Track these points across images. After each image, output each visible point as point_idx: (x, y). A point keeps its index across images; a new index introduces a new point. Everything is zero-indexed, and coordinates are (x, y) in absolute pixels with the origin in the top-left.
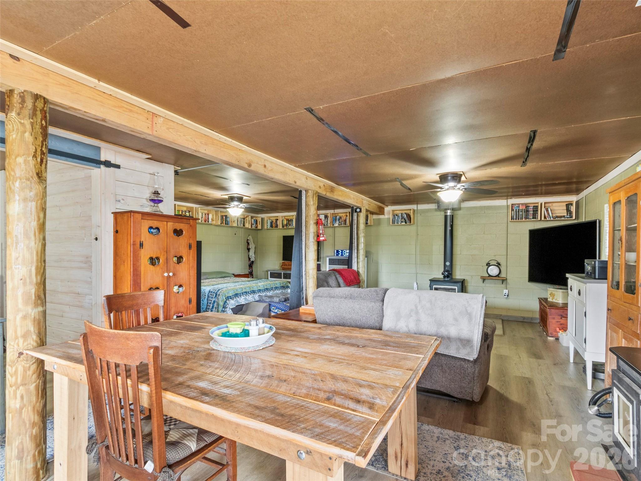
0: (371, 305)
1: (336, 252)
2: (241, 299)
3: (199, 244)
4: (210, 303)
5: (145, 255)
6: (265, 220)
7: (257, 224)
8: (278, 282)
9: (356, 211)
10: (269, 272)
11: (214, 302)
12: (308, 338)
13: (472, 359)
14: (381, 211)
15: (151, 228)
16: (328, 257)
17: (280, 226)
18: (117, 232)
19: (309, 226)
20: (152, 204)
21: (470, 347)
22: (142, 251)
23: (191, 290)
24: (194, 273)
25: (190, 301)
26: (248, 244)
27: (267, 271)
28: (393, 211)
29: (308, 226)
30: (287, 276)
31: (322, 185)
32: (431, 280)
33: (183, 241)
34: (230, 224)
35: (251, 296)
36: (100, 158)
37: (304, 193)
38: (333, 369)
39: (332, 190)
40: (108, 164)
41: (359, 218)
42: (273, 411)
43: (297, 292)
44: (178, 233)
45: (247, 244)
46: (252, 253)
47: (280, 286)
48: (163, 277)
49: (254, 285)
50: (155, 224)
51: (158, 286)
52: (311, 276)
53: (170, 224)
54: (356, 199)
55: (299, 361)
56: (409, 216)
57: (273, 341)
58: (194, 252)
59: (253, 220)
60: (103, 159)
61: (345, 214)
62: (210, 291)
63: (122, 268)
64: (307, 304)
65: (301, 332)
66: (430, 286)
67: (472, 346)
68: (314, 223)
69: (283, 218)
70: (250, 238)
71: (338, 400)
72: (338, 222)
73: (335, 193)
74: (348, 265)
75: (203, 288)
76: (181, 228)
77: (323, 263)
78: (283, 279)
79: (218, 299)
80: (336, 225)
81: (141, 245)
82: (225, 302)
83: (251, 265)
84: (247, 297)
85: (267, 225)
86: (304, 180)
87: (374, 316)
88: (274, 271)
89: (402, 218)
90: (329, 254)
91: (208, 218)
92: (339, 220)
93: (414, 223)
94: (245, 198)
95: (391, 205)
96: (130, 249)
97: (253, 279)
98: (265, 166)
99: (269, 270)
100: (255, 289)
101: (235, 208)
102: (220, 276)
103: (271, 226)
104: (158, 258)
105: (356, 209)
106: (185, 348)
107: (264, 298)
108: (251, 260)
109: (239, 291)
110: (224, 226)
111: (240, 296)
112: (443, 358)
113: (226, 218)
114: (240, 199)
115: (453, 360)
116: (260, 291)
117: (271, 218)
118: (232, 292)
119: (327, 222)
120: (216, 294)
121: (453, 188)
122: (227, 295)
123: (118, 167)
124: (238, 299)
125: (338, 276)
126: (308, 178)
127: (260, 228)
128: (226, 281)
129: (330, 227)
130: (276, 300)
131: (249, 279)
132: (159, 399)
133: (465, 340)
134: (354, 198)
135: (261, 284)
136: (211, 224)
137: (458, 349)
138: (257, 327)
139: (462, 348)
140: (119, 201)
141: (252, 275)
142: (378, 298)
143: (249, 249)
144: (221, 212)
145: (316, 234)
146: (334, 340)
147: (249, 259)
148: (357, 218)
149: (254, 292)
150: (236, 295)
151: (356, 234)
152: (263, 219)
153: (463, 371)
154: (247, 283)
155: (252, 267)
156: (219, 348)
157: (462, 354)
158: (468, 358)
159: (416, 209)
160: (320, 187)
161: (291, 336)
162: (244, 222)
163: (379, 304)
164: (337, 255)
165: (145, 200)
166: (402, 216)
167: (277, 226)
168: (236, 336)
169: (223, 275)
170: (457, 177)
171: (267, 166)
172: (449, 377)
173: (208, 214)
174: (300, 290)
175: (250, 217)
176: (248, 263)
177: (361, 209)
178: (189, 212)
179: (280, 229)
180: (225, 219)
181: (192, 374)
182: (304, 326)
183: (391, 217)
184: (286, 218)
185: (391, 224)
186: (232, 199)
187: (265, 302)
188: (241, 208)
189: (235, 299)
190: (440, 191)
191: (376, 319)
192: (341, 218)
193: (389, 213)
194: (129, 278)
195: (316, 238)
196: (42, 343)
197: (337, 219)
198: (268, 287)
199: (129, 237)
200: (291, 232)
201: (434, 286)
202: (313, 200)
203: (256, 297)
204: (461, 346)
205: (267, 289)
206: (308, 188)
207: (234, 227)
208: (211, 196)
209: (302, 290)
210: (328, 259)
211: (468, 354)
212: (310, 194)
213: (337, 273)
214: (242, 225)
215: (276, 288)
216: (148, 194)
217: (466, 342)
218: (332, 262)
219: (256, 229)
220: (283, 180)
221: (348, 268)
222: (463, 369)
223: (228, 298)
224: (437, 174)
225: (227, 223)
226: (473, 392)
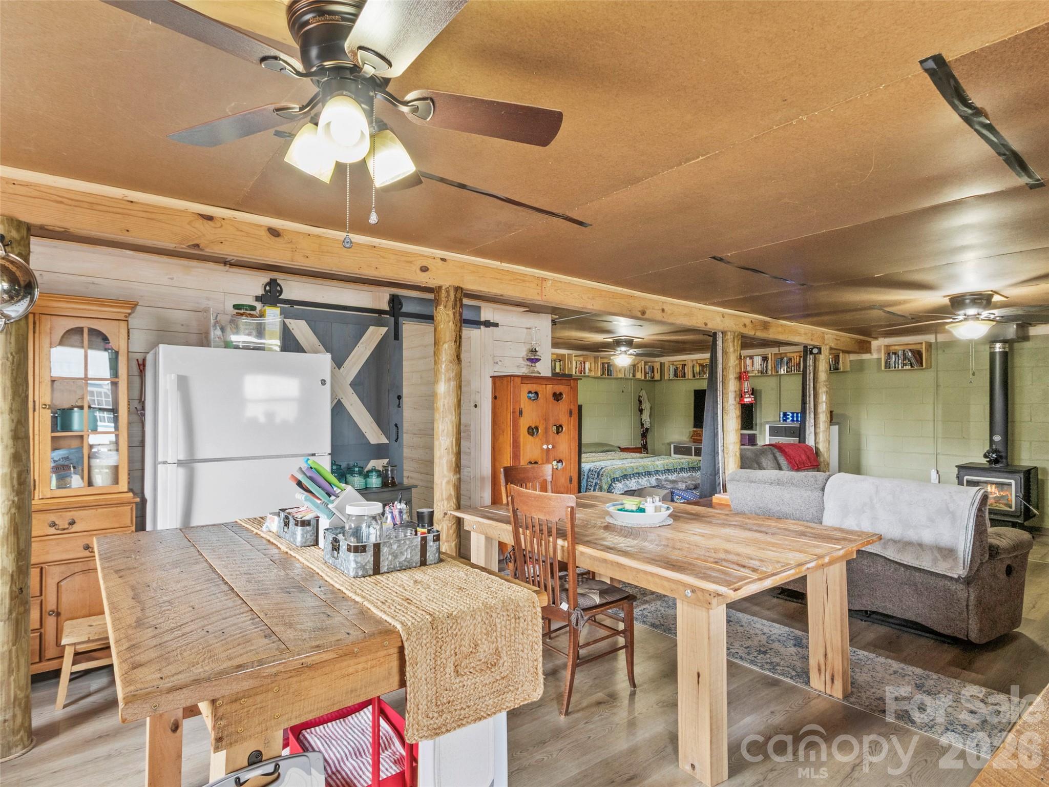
0: (807, 494)
1: (782, 416)
2: (632, 483)
3: (580, 407)
4: (591, 486)
5: (525, 423)
6: (666, 366)
7: (653, 372)
8: (684, 460)
9: (811, 353)
10: (672, 446)
11: (596, 484)
12: (710, 522)
13: (956, 576)
14: (864, 348)
15: (530, 392)
16: (768, 423)
17: (689, 375)
18: (495, 398)
19: (728, 383)
20: (529, 363)
21: (953, 560)
22: (522, 419)
23: (572, 466)
24: (574, 445)
25: (571, 480)
26: (640, 402)
27: (669, 444)
28: (887, 346)
29: (726, 382)
30: (698, 452)
31: (747, 322)
32: (960, 467)
33: (562, 407)
34: (614, 375)
35: (645, 479)
36: (480, 317)
37: (720, 336)
38: (728, 546)
39: (765, 326)
40: (488, 324)
41: (817, 363)
42: (667, 563)
43: (711, 475)
44: (557, 397)
45: (638, 402)
46: (646, 417)
47: (687, 466)
48: (542, 449)
49: (650, 463)
50: (534, 387)
51: (536, 460)
52: (731, 453)
53: (549, 387)
54: (810, 335)
55: (697, 539)
56: (918, 354)
57: (670, 521)
58: (574, 420)
59: (647, 367)
60: (483, 319)
61: (798, 354)
62: (590, 470)
63: (501, 439)
64: (725, 490)
65: (703, 517)
66: (958, 477)
67: (956, 558)
68: (736, 378)
69: (695, 362)
70: (643, 393)
71: (724, 563)
72: (785, 368)
73: (771, 330)
74: (799, 437)
75: (583, 465)
76: (561, 391)
77: (760, 434)
78: (693, 457)
79: (601, 480)
80: (782, 372)
81: (521, 413)
82: (611, 485)
83: (644, 435)
84: (640, 480)
85: (669, 374)
86: (718, 319)
87: (812, 510)
88: (680, 443)
89: (905, 358)
90: (770, 419)
91: (585, 368)
92: (787, 364)
93: (929, 366)
94: (636, 340)
95: (885, 337)
96: (509, 417)
97: (648, 455)
98: (663, 310)
99: (673, 443)
100: (651, 469)
101: (623, 355)
102: (601, 449)
103: (676, 375)
104: (537, 428)
105: (812, 349)
106: (583, 520)
107: (663, 483)
108: (645, 426)
109: (629, 472)
110: (604, 378)
111: (630, 478)
112: (917, 574)
113: (608, 366)
114: (630, 343)
115: (933, 578)
116: (657, 472)
117: (675, 363)
118: (620, 472)
119: (767, 367)
120: (598, 474)
121: (976, 317)
122: (613, 476)
123: (496, 325)
124: (628, 482)
125: (778, 454)
126: (725, 316)
127: (659, 379)
128: (610, 457)
129: (772, 375)
130: (682, 486)
131: (642, 455)
132: (574, 549)
133: (946, 549)
134: (805, 334)
135: (659, 463)
136: (589, 376)
137: (935, 561)
138: (654, 505)
139: (942, 560)
140: (497, 363)
141: (647, 449)
142: (816, 486)
143: (641, 411)
144: (602, 358)
145: (738, 393)
146: (740, 526)
147: (642, 425)
148: (815, 363)
149: (649, 474)
150: (625, 477)
151: (812, 389)
152: (662, 365)
153: (948, 595)
154: (640, 460)
155: (646, 437)
156: (615, 523)
157: (942, 568)
158: (950, 575)
159: (933, 340)
160: (745, 325)
161: (692, 519)
162: (634, 371)
163: (818, 493)
164: (784, 420)
165: (521, 359)
166: (904, 354)
167: (684, 375)
168: (632, 511)
169: (604, 448)
170: (983, 300)
171: (666, 309)
172: (928, 603)
173: (584, 363)
174: (715, 472)
175: (643, 362)
176: (640, 431)
177: (820, 349)
178: (560, 361)
179: (688, 379)
180: (608, 370)
181: (596, 537)
182: (708, 512)
183: (883, 357)
184: (699, 362)
185: (883, 368)
186: (618, 343)
187: (665, 488)
188: (631, 354)
189: (623, 482)
190: (952, 322)
191: (815, 513)
192: (790, 359)
193: (879, 350)
194: (509, 450)
195: (738, 399)
196: (458, 507)
197: (785, 363)
198: (670, 467)
199: (509, 403)
200: (703, 385)
201: (966, 478)
202: (734, 346)
203: (653, 480)
204: (939, 557)
205: (668, 470)
206: (725, 329)
207: (621, 378)
208: (590, 340)
209: (718, 473)
210: (767, 427)
211: (951, 568)
212: (729, 336)
213: (776, 451)
214: (631, 375)
215: (682, 470)
216: (523, 352)
217: (948, 553)
218: (774, 431)
219: (653, 380)
220: (688, 324)
221: (799, 442)
222: (949, 593)
223: (614, 480)
224: (945, 296)
225: (610, 373)
226: (967, 627)
